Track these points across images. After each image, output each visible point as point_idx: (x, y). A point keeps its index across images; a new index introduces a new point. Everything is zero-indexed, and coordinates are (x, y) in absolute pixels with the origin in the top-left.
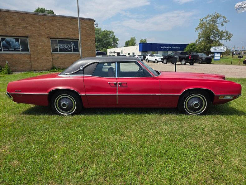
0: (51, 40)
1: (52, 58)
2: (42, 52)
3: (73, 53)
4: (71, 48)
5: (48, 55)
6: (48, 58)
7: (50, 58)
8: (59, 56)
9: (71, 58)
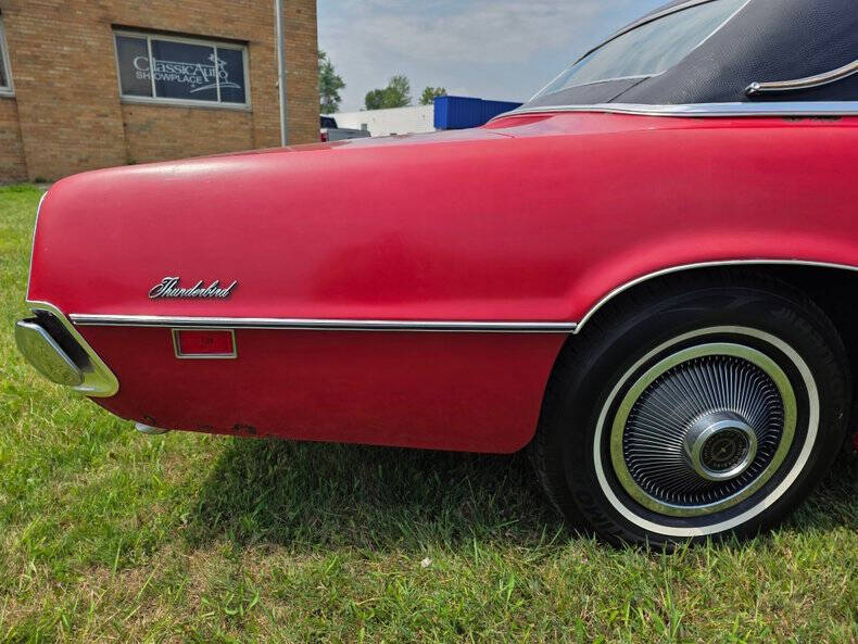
0: (117, 38)
1: (125, 125)
2: (75, 94)
3: (218, 104)
4: (212, 80)
5: (106, 109)
6: (103, 121)
7: (114, 123)
8: (155, 114)
9: (212, 128)
